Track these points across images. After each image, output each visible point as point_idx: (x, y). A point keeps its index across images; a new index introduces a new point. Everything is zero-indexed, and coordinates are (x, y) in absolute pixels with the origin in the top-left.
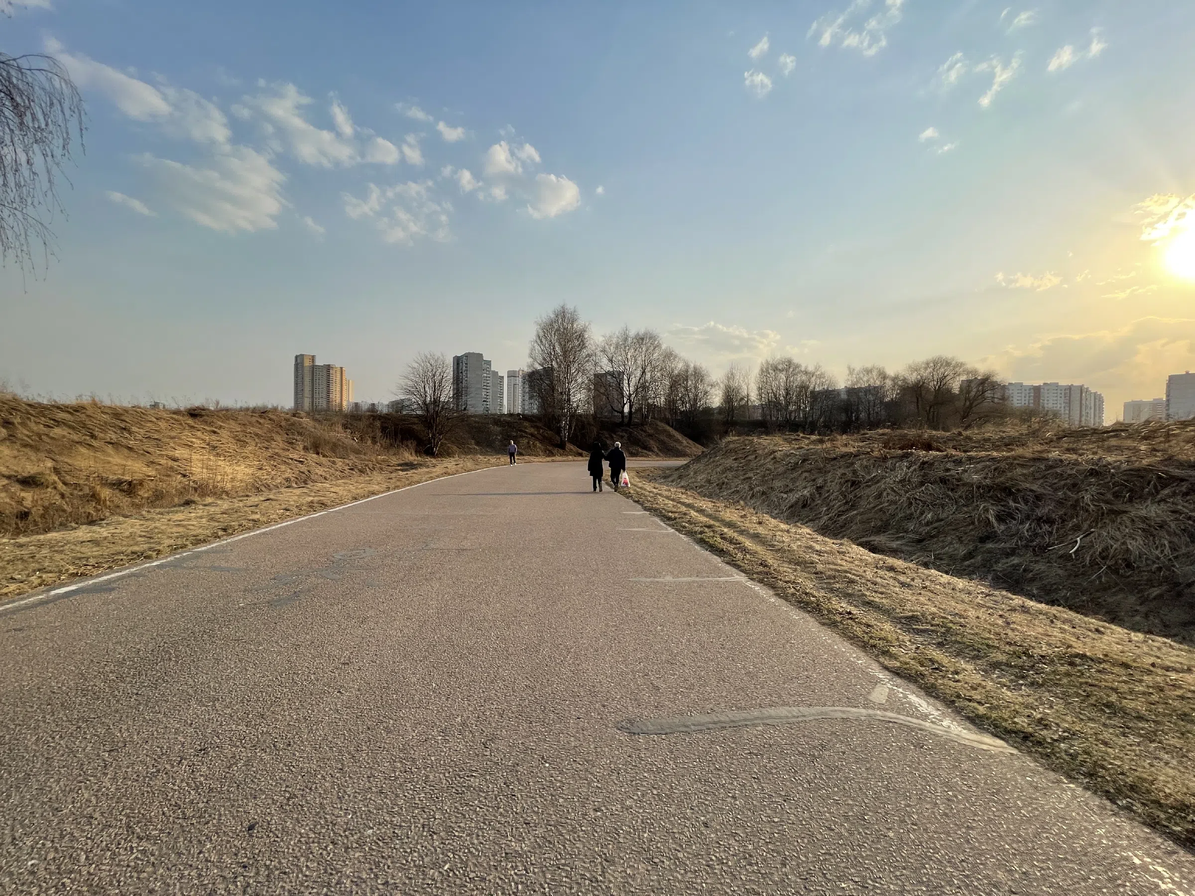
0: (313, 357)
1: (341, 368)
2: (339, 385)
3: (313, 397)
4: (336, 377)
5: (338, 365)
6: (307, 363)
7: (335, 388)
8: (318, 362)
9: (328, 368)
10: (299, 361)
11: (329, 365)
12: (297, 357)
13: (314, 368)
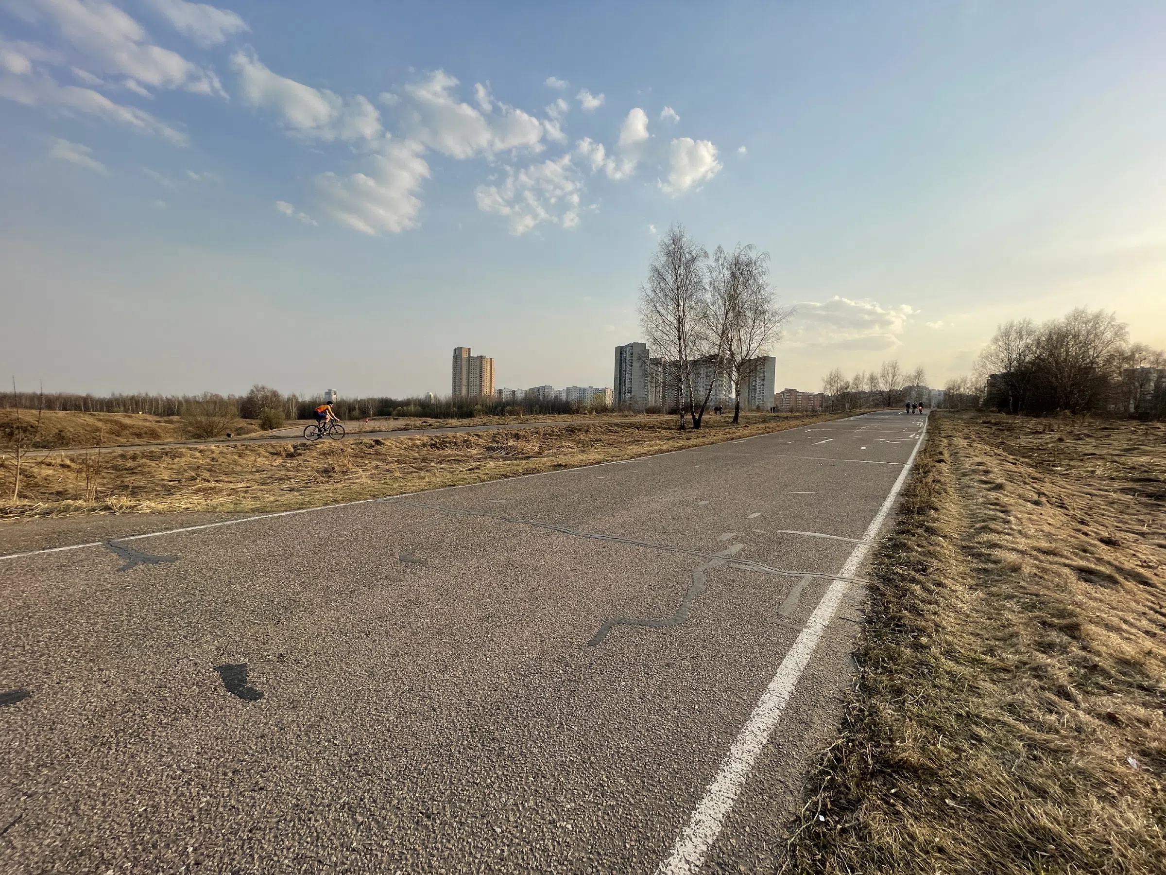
0: (469, 349)
1: (491, 359)
2: (489, 374)
3: (468, 385)
4: (486, 366)
5: (488, 357)
6: (464, 355)
7: (486, 376)
8: (474, 354)
9: (481, 358)
10: (458, 352)
11: (481, 357)
12: (455, 350)
13: (469, 358)
